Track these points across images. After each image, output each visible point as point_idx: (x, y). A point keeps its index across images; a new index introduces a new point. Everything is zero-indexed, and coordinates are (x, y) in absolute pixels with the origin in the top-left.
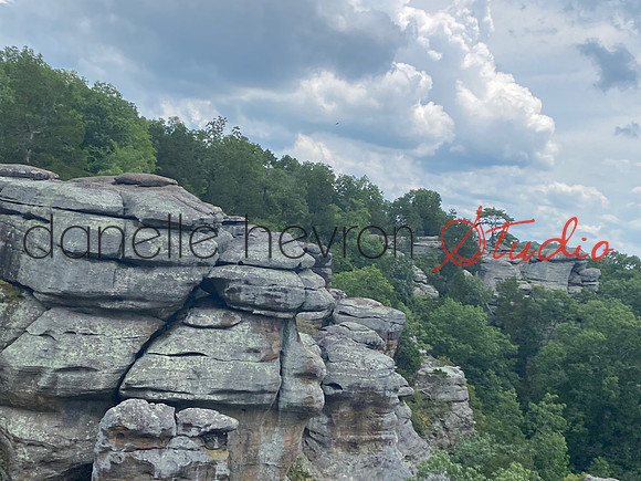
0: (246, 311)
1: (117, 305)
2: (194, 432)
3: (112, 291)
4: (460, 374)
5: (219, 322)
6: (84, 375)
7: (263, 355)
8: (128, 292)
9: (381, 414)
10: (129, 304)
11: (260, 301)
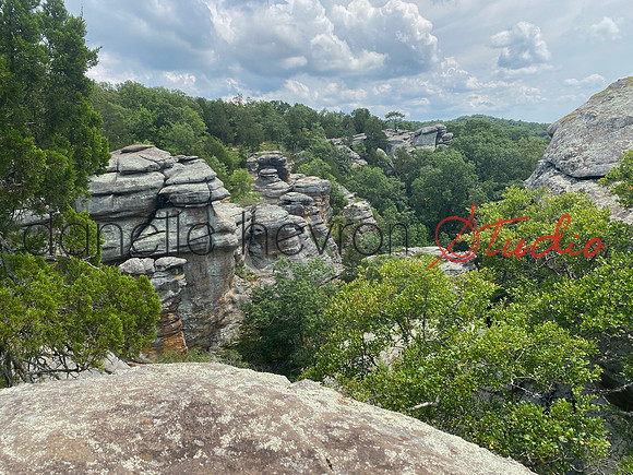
0: (182, 206)
1: (118, 215)
2: (163, 269)
3: (112, 210)
4: (367, 204)
6: (110, 251)
10: (123, 214)
11: (187, 200)
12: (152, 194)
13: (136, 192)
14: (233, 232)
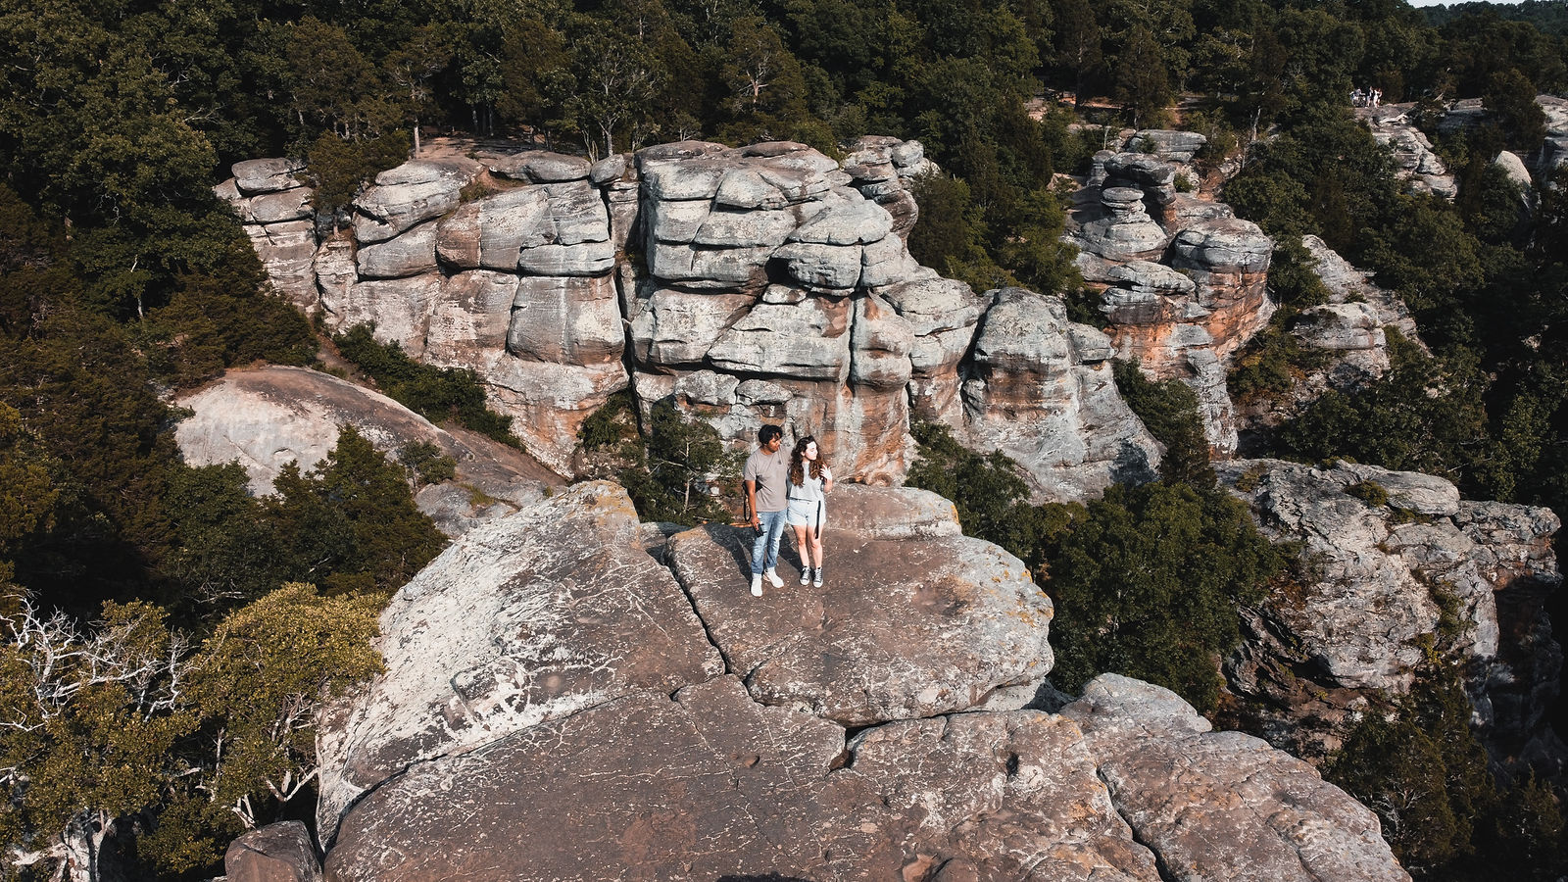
0: (806, 288)
1: (698, 285)
3: (689, 274)
5: (786, 299)
6: (680, 347)
7: (824, 331)
8: (703, 273)
9: (1041, 382)
10: (708, 284)
11: (815, 279)
12: (760, 256)
13: (732, 247)
14: (897, 353)
